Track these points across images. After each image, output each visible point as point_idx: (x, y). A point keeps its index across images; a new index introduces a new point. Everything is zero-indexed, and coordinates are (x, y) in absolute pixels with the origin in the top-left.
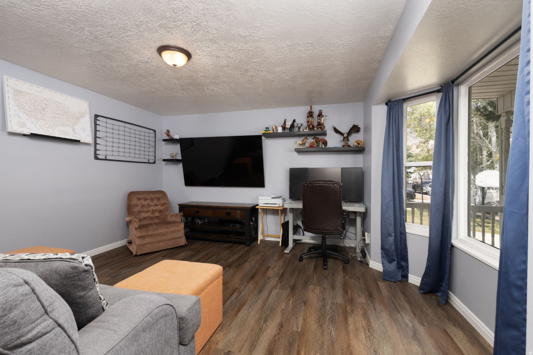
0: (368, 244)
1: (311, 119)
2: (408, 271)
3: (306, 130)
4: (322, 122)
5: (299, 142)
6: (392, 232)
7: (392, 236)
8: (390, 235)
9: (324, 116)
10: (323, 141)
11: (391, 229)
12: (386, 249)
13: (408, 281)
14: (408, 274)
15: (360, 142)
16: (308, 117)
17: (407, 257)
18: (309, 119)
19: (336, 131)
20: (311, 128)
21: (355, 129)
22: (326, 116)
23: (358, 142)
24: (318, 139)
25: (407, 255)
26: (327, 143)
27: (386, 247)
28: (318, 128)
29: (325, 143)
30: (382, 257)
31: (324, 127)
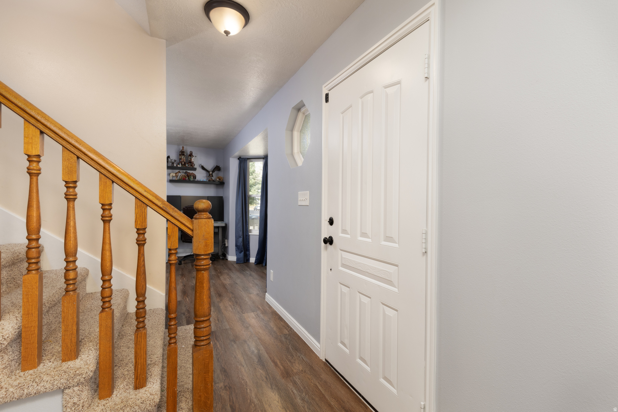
0: (227, 247)
1: (183, 157)
2: (250, 256)
3: (179, 165)
4: (193, 160)
5: (173, 174)
6: (242, 235)
7: (241, 237)
8: (240, 237)
9: (194, 156)
10: (193, 175)
11: (241, 233)
12: (238, 246)
13: (249, 262)
14: (250, 258)
15: (221, 178)
16: (180, 155)
17: (250, 248)
18: (181, 157)
19: (203, 168)
20: (183, 165)
21: (217, 168)
22: (196, 157)
23: (219, 178)
24: (189, 173)
25: (249, 247)
26: (196, 177)
27: (238, 244)
28: (189, 165)
29: (195, 177)
30: (236, 251)
31: (194, 165)
